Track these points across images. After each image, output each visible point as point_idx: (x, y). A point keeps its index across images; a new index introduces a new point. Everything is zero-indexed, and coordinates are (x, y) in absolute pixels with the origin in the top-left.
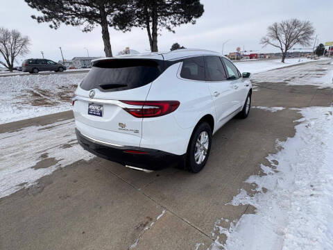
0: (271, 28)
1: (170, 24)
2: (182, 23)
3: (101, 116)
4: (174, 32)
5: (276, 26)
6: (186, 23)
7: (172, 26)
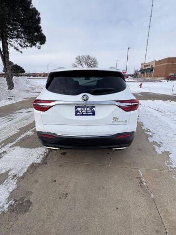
0: (77, 58)
1: (19, 45)
2: (27, 46)
3: (94, 114)
4: (21, 52)
5: (79, 58)
6: (31, 47)
7: (20, 47)
